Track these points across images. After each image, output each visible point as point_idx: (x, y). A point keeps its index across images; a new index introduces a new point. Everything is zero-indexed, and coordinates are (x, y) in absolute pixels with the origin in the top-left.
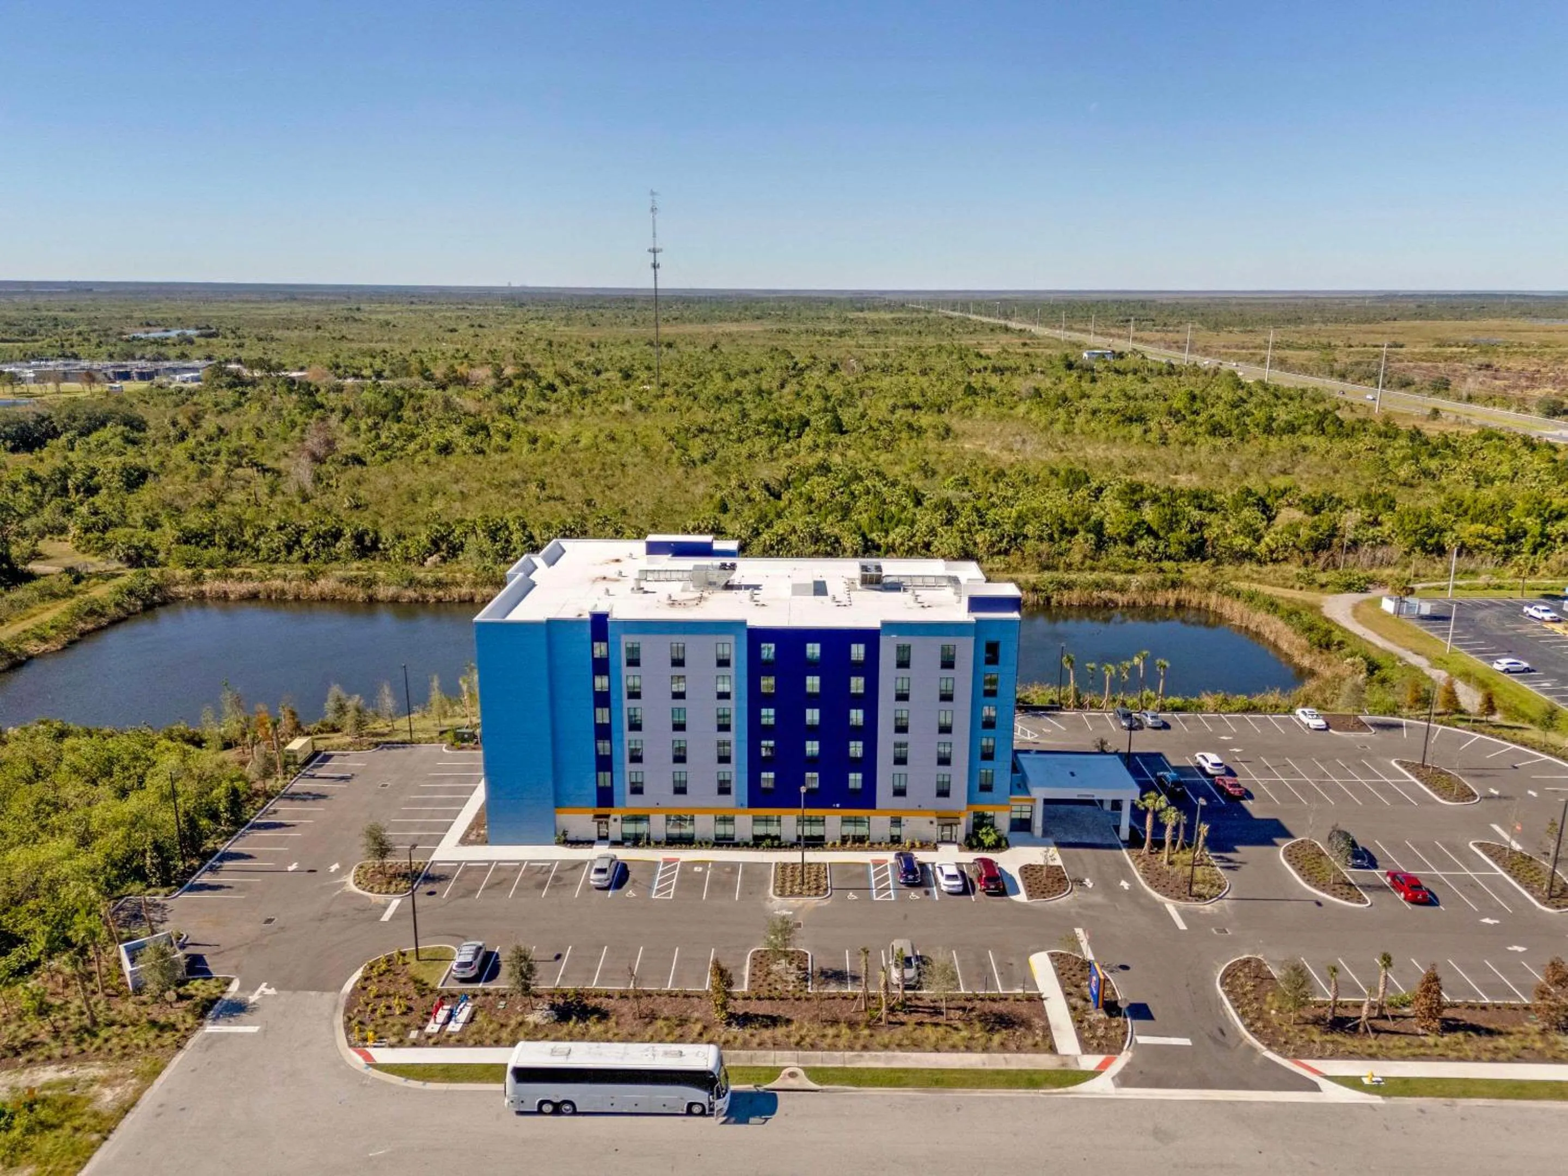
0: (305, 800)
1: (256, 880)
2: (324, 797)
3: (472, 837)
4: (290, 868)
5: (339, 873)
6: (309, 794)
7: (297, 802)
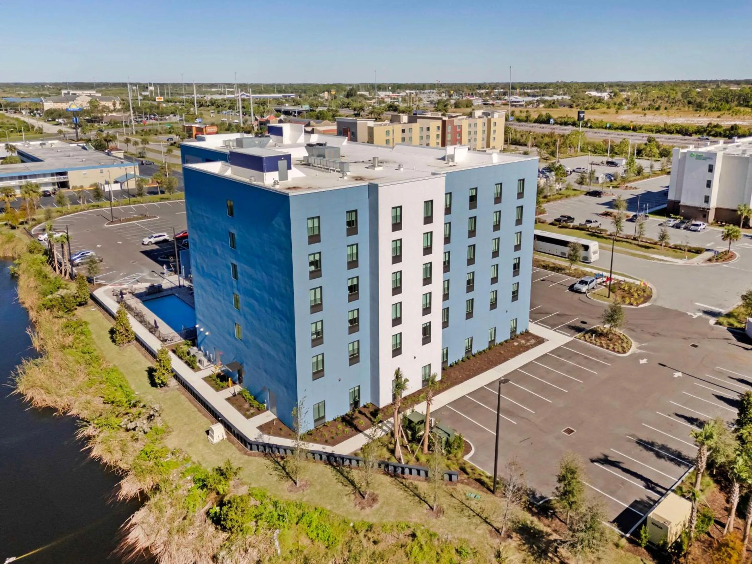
0: (663, 447)
1: (708, 376)
2: (641, 443)
3: (533, 341)
4: (680, 374)
5: (641, 356)
6: (659, 455)
7: (674, 447)
